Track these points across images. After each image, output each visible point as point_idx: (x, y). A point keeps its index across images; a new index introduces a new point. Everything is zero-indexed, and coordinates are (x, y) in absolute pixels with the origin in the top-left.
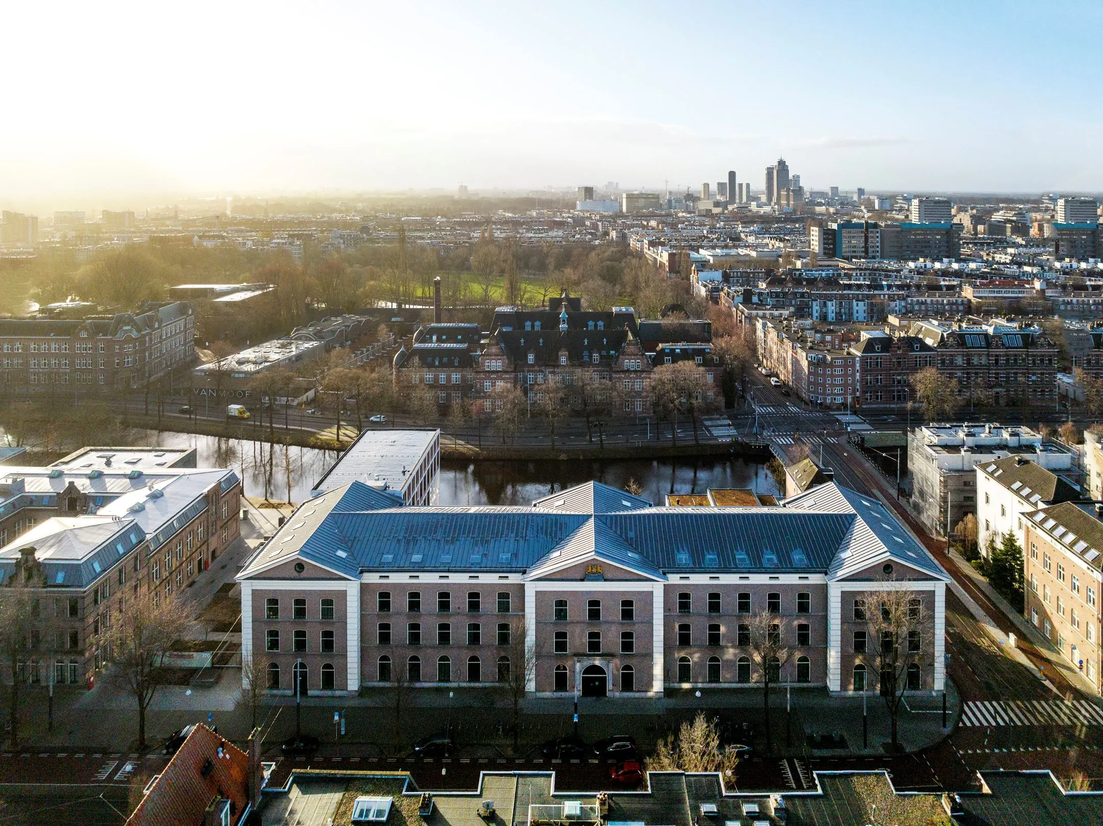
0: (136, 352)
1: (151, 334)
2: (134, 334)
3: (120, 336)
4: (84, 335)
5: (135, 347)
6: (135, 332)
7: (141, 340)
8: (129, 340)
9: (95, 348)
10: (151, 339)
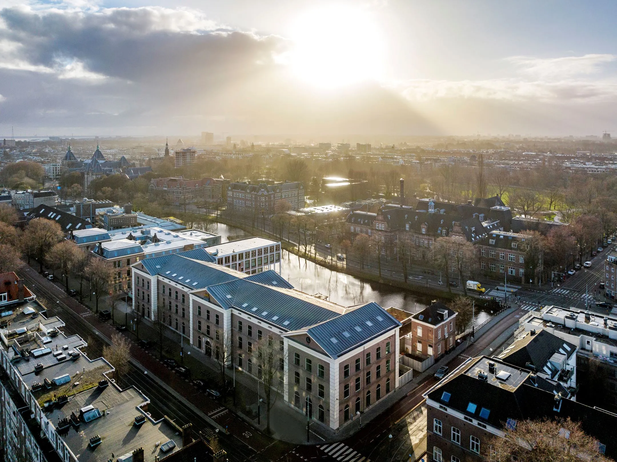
0: (266, 201)
1: (274, 195)
2: (266, 193)
3: (260, 193)
4: (248, 191)
5: (266, 199)
6: (266, 192)
7: (269, 196)
8: (263, 195)
9: (252, 197)
10: (274, 197)
